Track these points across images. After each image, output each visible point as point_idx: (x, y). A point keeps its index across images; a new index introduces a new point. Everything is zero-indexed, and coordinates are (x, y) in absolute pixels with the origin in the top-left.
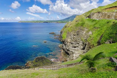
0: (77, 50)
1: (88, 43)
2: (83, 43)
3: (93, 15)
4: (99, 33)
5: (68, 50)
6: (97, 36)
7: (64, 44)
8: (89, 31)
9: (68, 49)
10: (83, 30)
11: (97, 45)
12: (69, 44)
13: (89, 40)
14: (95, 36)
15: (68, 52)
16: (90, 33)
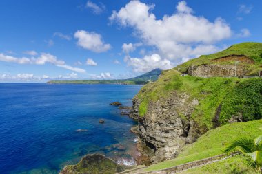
0: (172, 138)
1: (194, 122)
2: (183, 124)
3: (195, 69)
4: (213, 101)
5: (152, 138)
6: (209, 108)
7: (143, 125)
8: (193, 98)
9: (151, 135)
10: (180, 97)
11: (212, 126)
12: (153, 124)
13: (196, 117)
14: (207, 108)
15: (153, 142)
16: (195, 102)
